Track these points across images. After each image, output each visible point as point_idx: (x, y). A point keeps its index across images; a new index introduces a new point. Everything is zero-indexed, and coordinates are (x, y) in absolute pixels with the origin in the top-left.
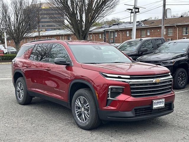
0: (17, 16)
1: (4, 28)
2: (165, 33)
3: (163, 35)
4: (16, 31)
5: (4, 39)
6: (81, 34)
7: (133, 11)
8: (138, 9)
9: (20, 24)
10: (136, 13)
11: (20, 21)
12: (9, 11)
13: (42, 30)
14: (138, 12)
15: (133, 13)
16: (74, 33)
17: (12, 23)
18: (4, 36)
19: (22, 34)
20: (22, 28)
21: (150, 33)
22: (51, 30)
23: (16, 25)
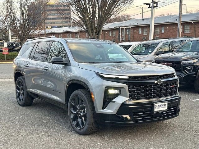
0: (23, 12)
1: (8, 24)
2: (181, 30)
3: (179, 32)
4: (22, 28)
5: (8, 36)
6: (94, 31)
7: (151, 6)
8: (157, 3)
9: (26, 20)
10: (154, 8)
11: (25, 18)
12: (14, 6)
13: (48, 28)
14: (157, 6)
15: (151, 7)
16: (86, 30)
17: (17, 19)
18: (9, 34)
19: (28, 31)
20: (28, 24)
21: (165, 30)
22: (57, 27)
23: (22, 22)
